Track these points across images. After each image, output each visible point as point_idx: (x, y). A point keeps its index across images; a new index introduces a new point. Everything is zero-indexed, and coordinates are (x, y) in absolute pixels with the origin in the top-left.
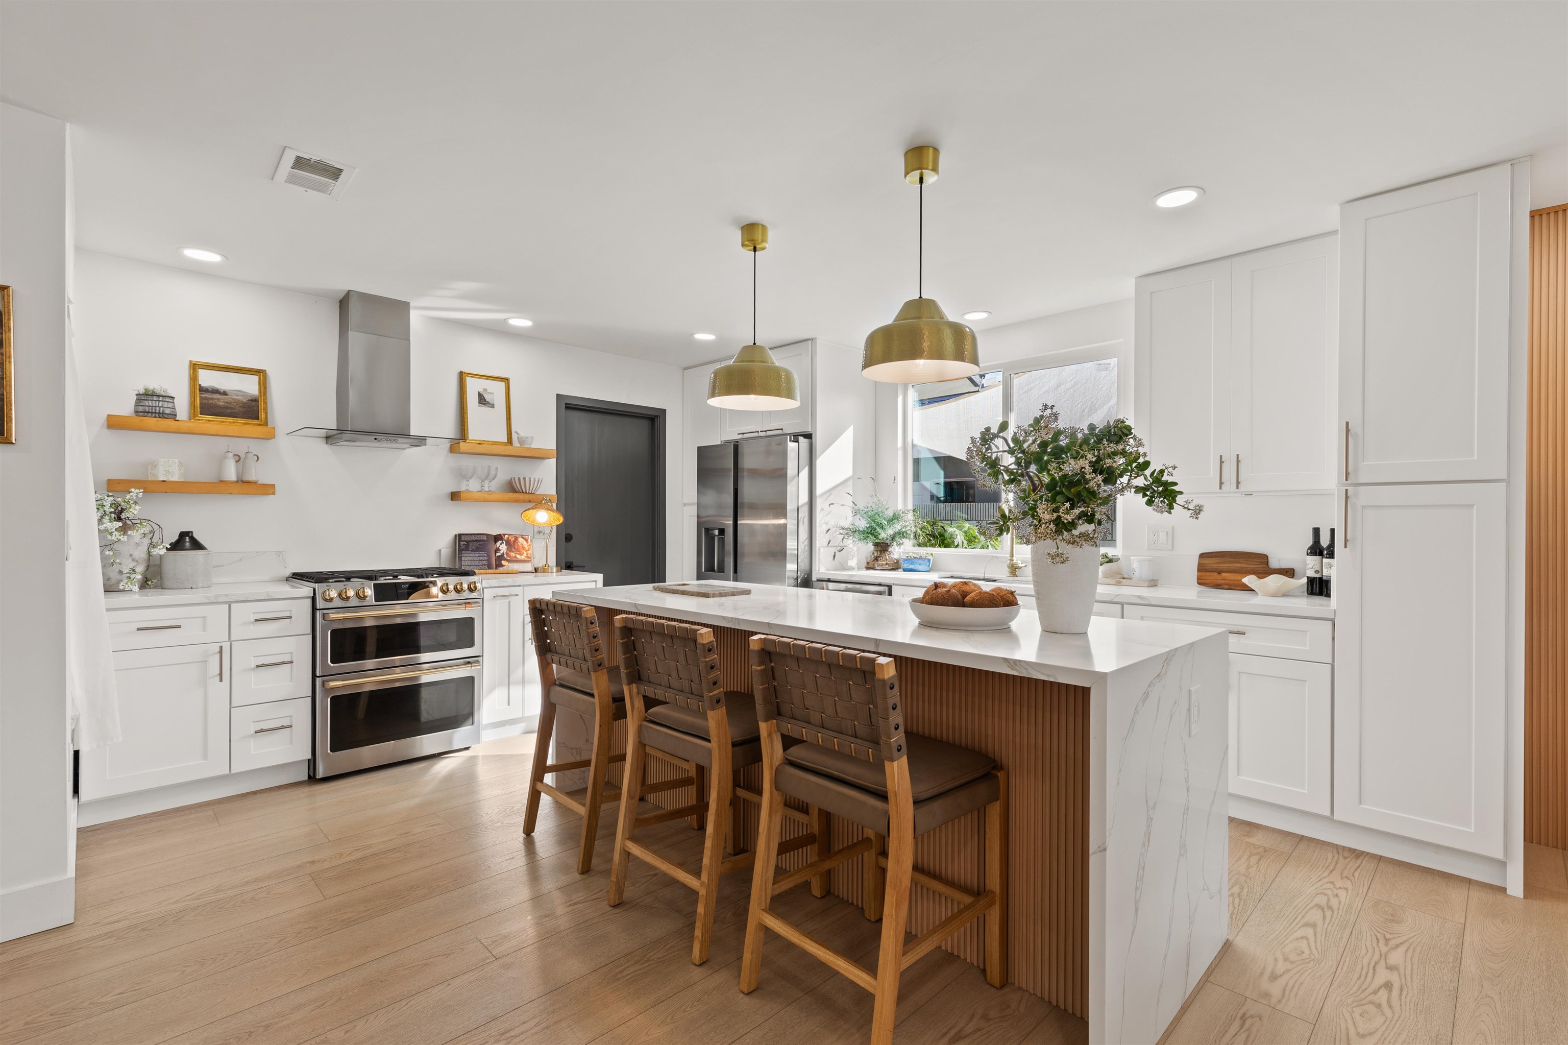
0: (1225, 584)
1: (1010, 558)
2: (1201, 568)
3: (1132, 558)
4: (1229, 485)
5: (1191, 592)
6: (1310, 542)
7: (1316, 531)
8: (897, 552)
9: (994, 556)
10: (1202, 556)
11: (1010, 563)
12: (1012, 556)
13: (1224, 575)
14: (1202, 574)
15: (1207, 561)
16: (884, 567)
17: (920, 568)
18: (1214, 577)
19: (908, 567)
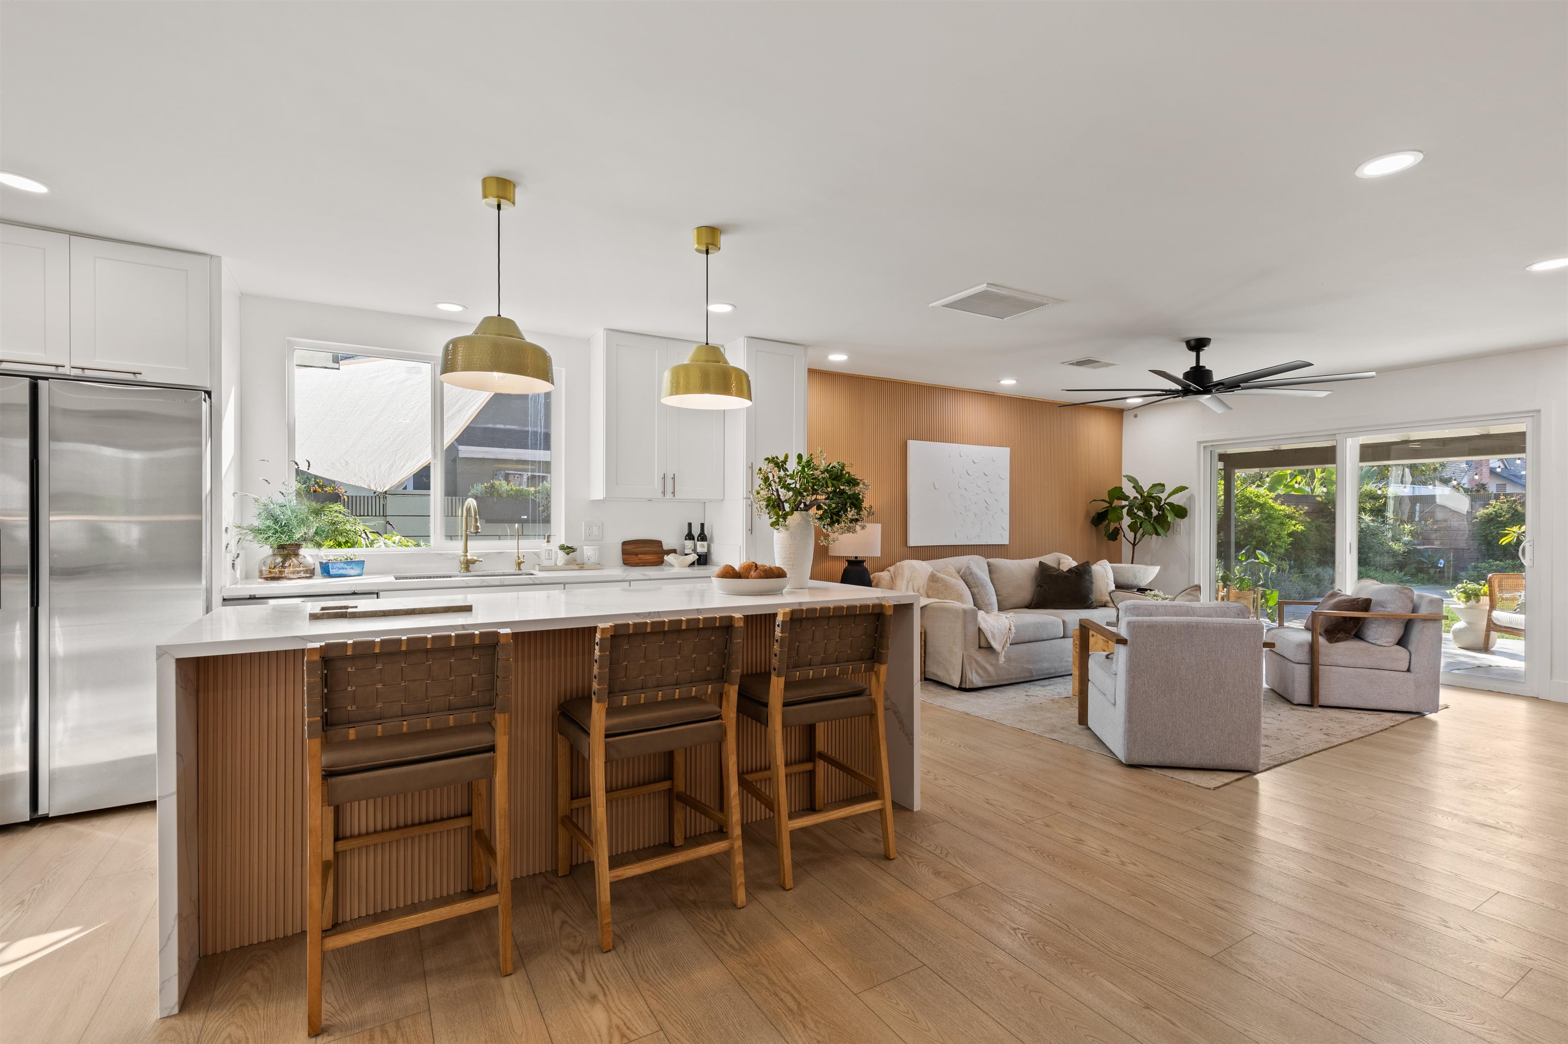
0: (641, 562)
1: (463, 554)
2: (624, 552)
3: (584, 547)
4: (669, 495)
5: (618, 571)
6: (686, 532)
7: (690, 525)
8: (309, 555)
9: (438, 554)
10: (624, 543)
11: (464, 560)
12: (466, 551)
13: (640, 556)
14: (626, 556)
15: (628, 547)
16: (302, 575)
17: (352, 572)
18: (634, 559)
19: (337, 573)
